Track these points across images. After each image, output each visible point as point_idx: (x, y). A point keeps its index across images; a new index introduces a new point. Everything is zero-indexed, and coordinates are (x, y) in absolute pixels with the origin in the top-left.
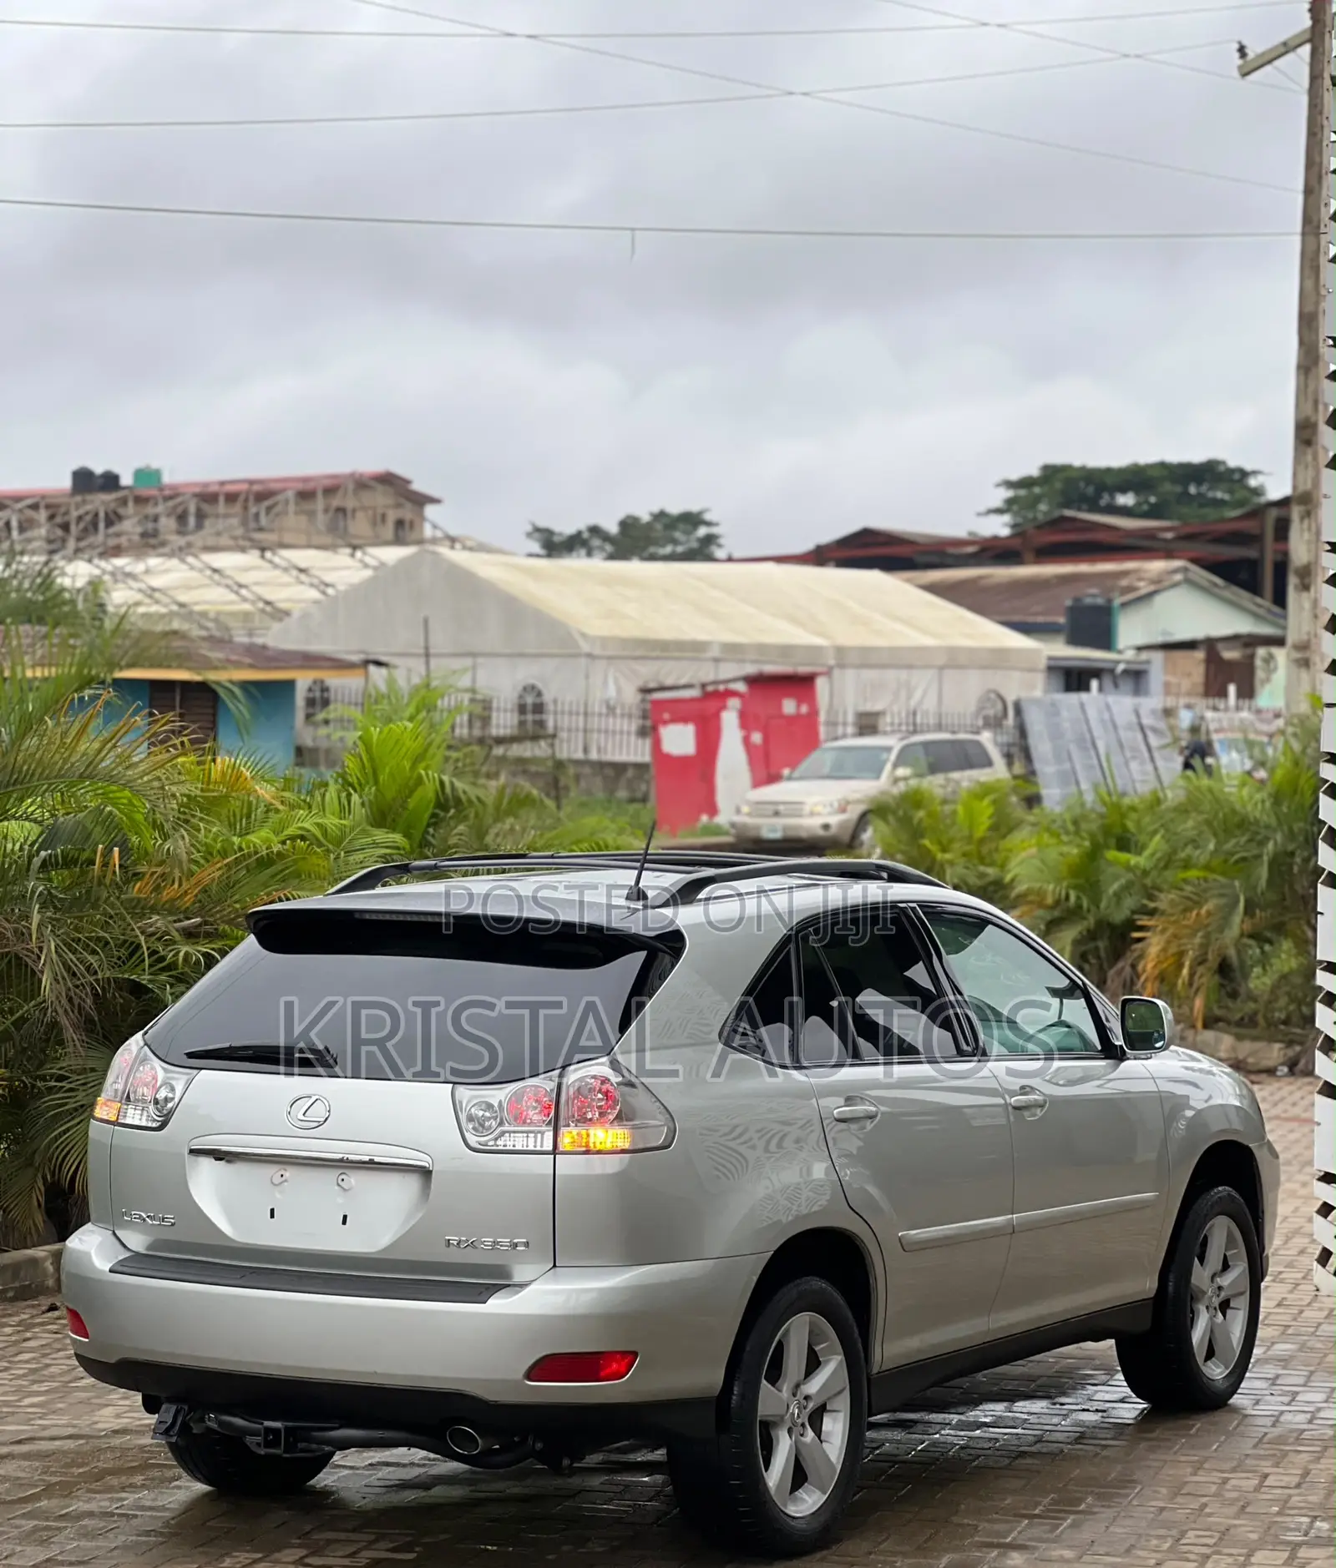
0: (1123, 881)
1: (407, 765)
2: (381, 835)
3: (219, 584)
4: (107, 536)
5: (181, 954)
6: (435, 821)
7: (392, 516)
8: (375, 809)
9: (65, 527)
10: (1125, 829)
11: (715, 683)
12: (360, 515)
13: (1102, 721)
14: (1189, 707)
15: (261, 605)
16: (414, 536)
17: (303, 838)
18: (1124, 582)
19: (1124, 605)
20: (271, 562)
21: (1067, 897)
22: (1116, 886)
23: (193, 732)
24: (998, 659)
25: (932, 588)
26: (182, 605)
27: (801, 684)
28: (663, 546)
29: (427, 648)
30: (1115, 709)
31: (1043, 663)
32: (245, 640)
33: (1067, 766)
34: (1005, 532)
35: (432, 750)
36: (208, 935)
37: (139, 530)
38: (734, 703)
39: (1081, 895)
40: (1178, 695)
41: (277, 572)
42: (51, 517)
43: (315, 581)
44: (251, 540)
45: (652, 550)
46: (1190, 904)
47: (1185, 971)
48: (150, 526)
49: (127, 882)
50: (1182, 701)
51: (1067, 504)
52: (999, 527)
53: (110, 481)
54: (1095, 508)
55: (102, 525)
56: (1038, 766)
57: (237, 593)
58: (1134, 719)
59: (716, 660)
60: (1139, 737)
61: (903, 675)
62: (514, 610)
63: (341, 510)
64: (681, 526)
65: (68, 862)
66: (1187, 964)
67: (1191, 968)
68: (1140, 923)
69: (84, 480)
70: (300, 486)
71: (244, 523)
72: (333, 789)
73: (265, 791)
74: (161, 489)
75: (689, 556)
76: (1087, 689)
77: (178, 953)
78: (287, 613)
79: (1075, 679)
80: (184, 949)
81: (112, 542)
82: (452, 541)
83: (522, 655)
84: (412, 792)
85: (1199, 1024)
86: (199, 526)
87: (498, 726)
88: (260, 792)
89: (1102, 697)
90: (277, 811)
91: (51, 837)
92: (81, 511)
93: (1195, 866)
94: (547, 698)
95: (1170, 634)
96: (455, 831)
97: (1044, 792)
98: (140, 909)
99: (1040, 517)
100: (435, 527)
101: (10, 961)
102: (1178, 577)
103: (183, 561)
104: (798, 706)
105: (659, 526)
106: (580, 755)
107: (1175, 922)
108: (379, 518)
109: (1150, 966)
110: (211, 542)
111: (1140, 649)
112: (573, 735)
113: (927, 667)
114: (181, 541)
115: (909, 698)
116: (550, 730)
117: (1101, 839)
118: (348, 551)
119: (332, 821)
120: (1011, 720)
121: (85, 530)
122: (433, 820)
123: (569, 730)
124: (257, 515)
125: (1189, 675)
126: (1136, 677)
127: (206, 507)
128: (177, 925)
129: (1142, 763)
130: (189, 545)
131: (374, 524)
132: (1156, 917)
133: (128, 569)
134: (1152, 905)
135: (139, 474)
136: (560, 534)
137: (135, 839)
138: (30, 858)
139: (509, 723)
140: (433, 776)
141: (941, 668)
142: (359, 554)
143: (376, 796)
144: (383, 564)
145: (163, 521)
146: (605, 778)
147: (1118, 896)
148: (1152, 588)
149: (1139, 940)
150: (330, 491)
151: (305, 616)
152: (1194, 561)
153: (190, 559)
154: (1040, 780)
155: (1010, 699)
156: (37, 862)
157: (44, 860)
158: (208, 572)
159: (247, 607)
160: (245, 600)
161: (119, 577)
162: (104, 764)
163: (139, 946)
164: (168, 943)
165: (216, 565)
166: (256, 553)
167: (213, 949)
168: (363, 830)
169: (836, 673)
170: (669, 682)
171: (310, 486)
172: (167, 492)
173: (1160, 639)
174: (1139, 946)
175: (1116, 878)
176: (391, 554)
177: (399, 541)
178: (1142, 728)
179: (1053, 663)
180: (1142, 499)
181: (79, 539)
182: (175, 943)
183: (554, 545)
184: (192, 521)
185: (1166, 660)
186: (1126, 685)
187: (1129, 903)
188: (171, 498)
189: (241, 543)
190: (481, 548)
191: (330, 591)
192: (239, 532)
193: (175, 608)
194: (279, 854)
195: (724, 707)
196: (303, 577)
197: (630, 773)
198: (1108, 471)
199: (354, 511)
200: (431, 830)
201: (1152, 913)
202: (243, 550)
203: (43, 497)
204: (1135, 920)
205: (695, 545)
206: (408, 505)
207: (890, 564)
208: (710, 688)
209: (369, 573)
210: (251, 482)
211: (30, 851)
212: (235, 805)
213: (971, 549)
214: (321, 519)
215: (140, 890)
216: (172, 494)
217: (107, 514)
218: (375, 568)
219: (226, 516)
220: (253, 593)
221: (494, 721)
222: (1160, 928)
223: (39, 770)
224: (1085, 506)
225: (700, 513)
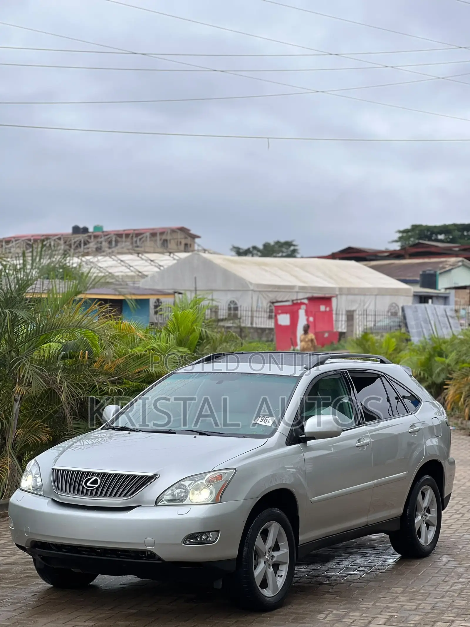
0: (440, 368)
1: (190, 324)
2: (181, 349)
3: (123, 266)
4: (84, 249)
5: (110, 389)
6: (199, 344)
7: (184, 242)
8: (178, 340)
9: (70, 246)
10: (441, 350)
11: (297, 300)
12: (172, 241)
13: (433, 314)
14: (464, 309)
15: (137, 273)
16: (191, 249)
17: (153, 350)
18: (441, 266)
19: (441, 273)
20: (141, 258)
21: (420, 373)
22: (438, 370)
23: (115, 312)
24: (396, 292)
25: (373, 267)
26: (110, 273)
27: (327, 300)
28: (279, 253)
29: (196, 288)
30: (437, 309)
31: (412, 294)
32: (132, 285)
33: (420, 329)
34: (398, 248)
35: (198, 319)
36: (119, 383)
37: (95, 246)
38: (303, 307)
39: (425, 373)
40: (460, 305)
41: (144, 262)
42: (65, 242)
43: (157, 265)
44: (134, 250)
45: (275, 254)
46: (464, 376)
47: (462, 400)
48: (99, 245)
49: (91, 364)
50: (461, 307)
51: (420, 238)
52: (397, 247)
53: (85, 230)
54: (430, 239)
55: (82, 245)
56: (410, 329)
57: (129, 269)
58: (444, 313)
59: (297, 292)
60: (446, 319)
61: (362, 297)
62: (227, 275)
63: (166, 241)
64: (284, 246)
65: (71, 356)
66: (463, 397)
67: (464, 398)
68: (446, 383)
69: (76, 230)
70: (151, 232)
71: (132, 243)
72: (164, 332)
73: (140, 334)
74: (103, 232)
75: (288, 256)
76: (427, 302)
77: (109, 389)
78: (147, 276)
79: (423, 299)
80: (111, 388)
81: (86, 251)
82: (205, 251)
83: (229, 290)
84: (191, 334)
85: (467, 418)
86: (116, 245)
87: (221, 315)
88: (138, 334)
89: (432, 305)
90: (144, 341)
91: (65, 348)
92: (76, 240)
93: (466, 363)
94: (239, 305)
95: (458, 284)
96: (206, 348)
97: (412, 338)
98: (96, 373)
99: (411, 243)
100: (199, 245)
101: (51, 391)
102: (460, 264)
103: (110, 257)
104: (326, 308)
105: (277, 246)
106: (249, 325)
107: (458, 382)
108: (179, 243)
109: (450, 398)
110: (120, 251)
111: (446, 289)
112: (247, 318)
113: (371, 295)
114: (110, 251)
115: (364, 305)
116: (239, 316)
117: (432, 353)
118: (168, 254)
119: (163, 344)
120: (400, 313)
121: (77, 246)
122: (199, 343)
123: (246, 316)
124: (136, 241)
125: (464, 298)
126: (445, 299)
127: (119, 239)
128: (109, 379)
129: (447, 328)
130: (113, 252)
131: (177, 245)
132: (452, 380)
133: (91, 260)
134: (451, 376)
135: (96, 228)
136: (242, 249)
137: (94, 349)
138: (58, 355)
139: (224, 314)
140: (199, 329)
141: (376, 295)
142: (172, 255)
143: (179, 336)
144: (180, 259)
145: (104, 243)
146: (258, 333)
147: (439, 374)
148: (451, 267)
149: (447, 389)
150: (162, 233)
151: (153, 277)
152: (466, 258)
153: (113, 257)
154: (411, 334)
155: (400, 305)
156: (60, 356)
157: (63, 356)
158: (119, 261)
159: (132, 274)
160: (132, 271)
161: (89, 263)
162: (83, 323)
163: (96, 386)
164: (105, 385)
165: (122, 259)
166: (136, 255)
167: (121, 388)
168: (174, 347)
169: (339, 297)
170: (280, 300)
171: (155, 231)
172: (105, 234)
173: (453, 286)
174: (445, 391)
175: (438, 367)
176: (183, 255)
177: (185, 251)
178: (447, 316)
179: (415, 294)
180: (447, 237)
181: (74, 250)
182: (108, 385)
183: (240, 253)
184: (113, 243)
185: (456, 292)
186: (442, 301)
187: (443, 376)
188: (106, 235)
189: (131, 251)
190: (215, 253)
191: (162, 268)
192: (130, 247)
193: (107, 274)
194: (144, 355)
195: (300, 308)
196: (152, 263)
197: (267, 331)
198: (435, 227)
199: (170, 240)
200: (198, 347)
201: (450, 379)
202: (131, 254)
203: (62, 235)
204: (444, 382)
205: (289, 253)
206: (189, 238)
207: (358, 259)
208: (295, 302)
209: (175, 262)
210: (134, 230)
211: (58, 352)
212: (130, 338)
213: (386, 254)
214: (159, 243)
215: (95, 367)
216: (107, 234)
217: (84, 241)
218: (177, 260)
219: (126, 242)
220: (135, 268)
221: (219, 313)
222: (453, 384)
223: (62, 325)
224: (427, 239)
225: (291, 242)
